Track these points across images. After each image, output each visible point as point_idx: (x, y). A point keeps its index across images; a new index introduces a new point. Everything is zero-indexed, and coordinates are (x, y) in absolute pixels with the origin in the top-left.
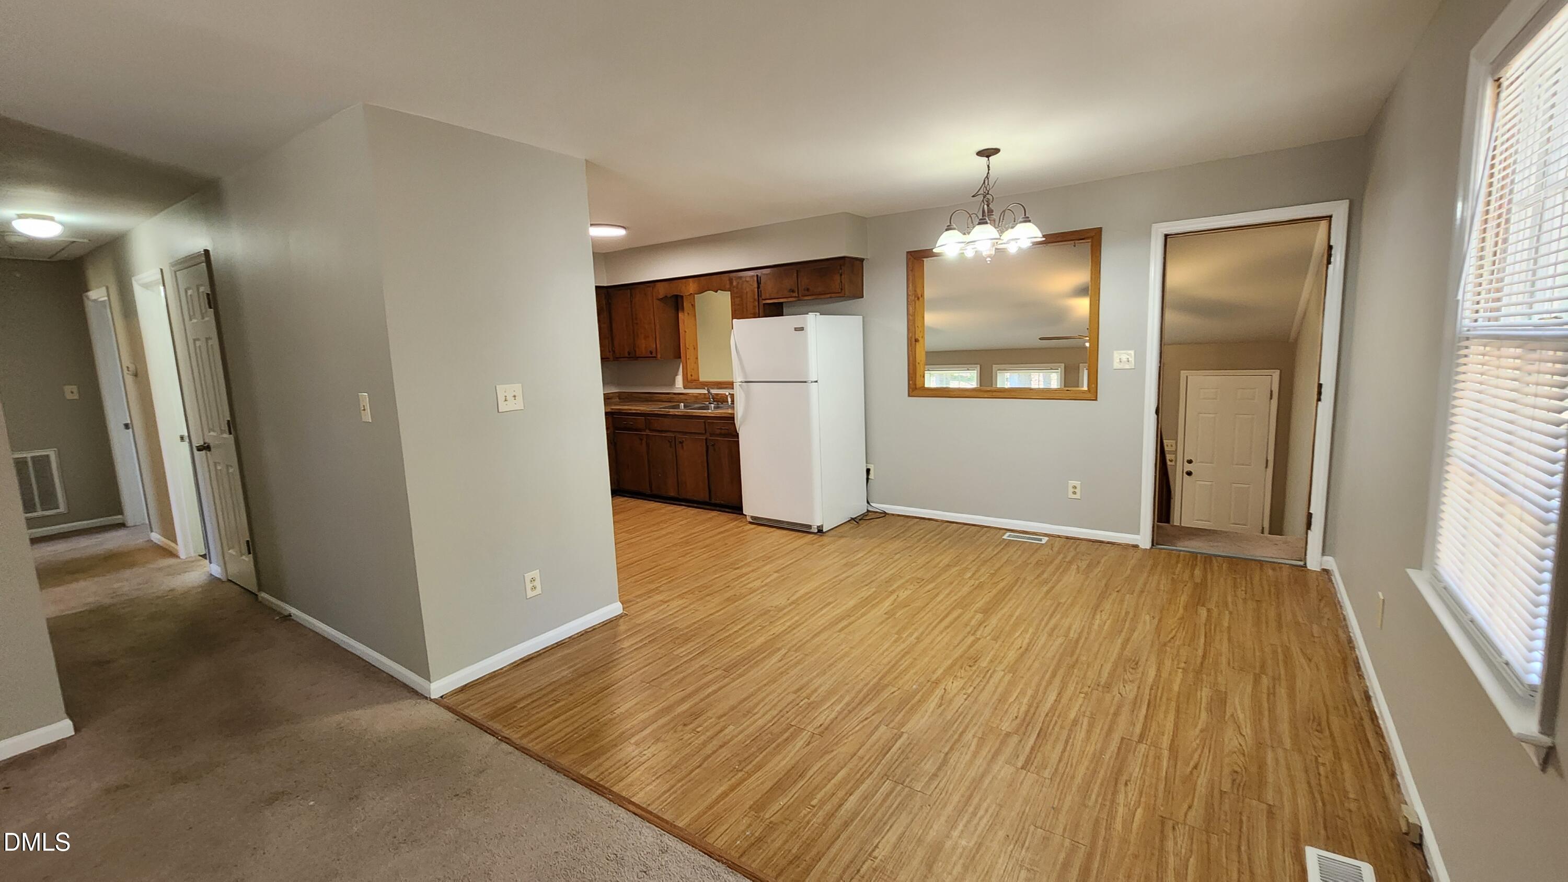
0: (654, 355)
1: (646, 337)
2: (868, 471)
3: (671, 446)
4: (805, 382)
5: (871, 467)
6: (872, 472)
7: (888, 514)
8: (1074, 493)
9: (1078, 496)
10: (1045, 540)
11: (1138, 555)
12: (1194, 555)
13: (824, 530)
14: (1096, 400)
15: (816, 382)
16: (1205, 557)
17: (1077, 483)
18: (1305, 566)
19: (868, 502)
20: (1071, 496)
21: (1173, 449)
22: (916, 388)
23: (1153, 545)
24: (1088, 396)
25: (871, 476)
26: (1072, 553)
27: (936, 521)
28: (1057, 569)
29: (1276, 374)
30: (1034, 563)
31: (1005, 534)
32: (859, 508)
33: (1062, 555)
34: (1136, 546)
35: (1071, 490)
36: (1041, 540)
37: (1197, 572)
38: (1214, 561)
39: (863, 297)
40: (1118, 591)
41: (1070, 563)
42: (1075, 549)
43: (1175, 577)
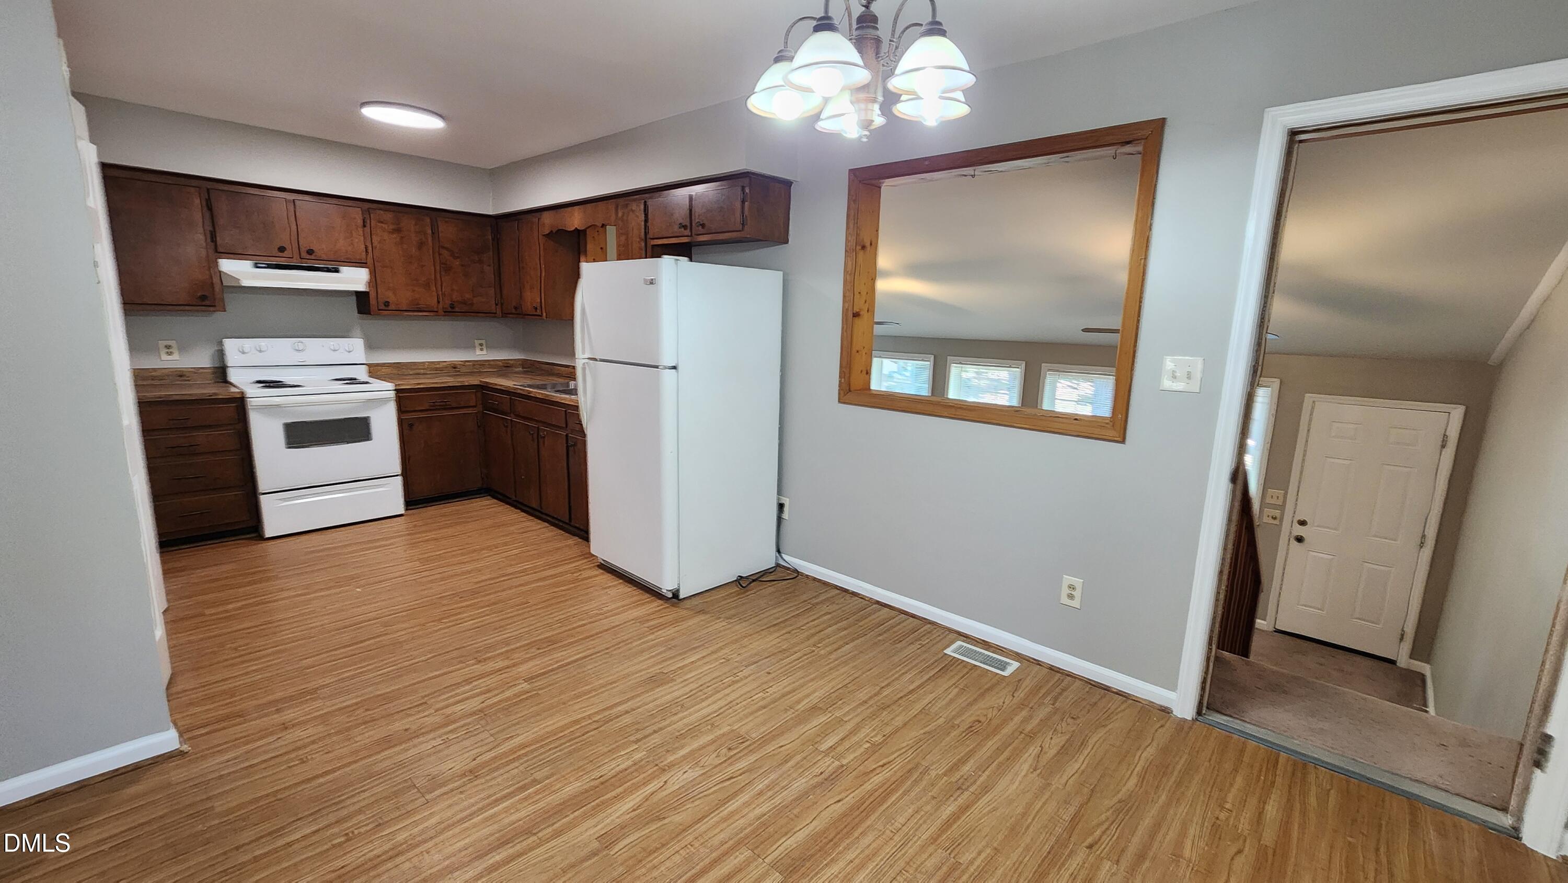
0: (539, 312)
1: (532, 288)
2: (781, 506)
3: (533, 440)
4: (657, 367)
5: (786, 501)
6: (786, 509)
7: (802, 574)
8: (1071, 597)
9: (1076, 603)
10: (1014, 665)
11: (1163, 735)
12: (1273, 754)
13: (681, 597)
14: (1123, 441)
15: (674, 368)
16: (1295, 764)
17: (1078, 582)
18: (1515, 833)
19: (779, 551)
20: (1065, 600)
21: (1280, 502)
22: (850, 391)
23: (1199, 713)
24: (1111, 433)
25: (786, 515)
26: (1042, 713)
27: (863, 598)
28: (999, 751)
29: (1458, 413)
30: (964, 726)
31: (952, 642)
32: (764, 559)
33: (1024, 713)
34: (1166, 711)
35: (1065, 591)
36: (1003, 667)
37: (1272, 810)
38: (1312, 778)
39: (787, 242)
40: (1090, 847)
41: (1031, 736)
42: (1056, 699)
43: (1223, 816)
